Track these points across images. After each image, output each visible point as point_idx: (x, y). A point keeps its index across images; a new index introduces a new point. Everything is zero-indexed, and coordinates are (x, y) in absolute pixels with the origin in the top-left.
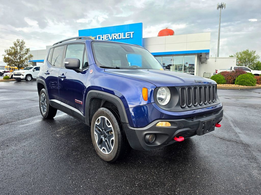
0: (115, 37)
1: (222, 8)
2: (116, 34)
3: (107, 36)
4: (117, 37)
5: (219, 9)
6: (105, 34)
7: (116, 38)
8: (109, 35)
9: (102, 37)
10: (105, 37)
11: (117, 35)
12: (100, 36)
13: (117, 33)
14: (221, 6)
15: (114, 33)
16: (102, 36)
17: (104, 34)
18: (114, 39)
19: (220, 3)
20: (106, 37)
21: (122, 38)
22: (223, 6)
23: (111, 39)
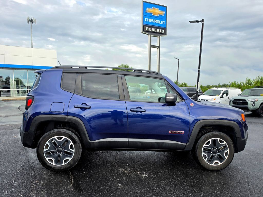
1: (33, 23)
5: (29, 22)
14: (31, 21)
19: (30, 18)
22: (34, 21)
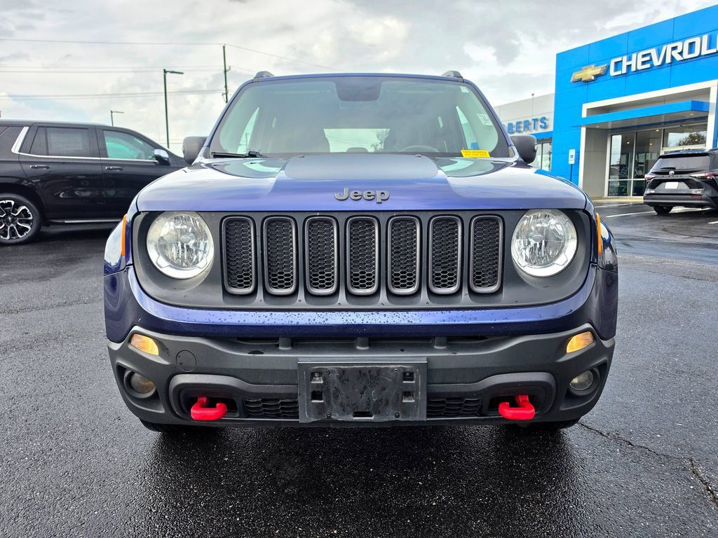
0: (675, 54)
2: (679, 44)
3: (644, 56)
4: (681, 53)
6: (638, 51)
7: (678, 58)
8: (653, 52)
9: (629, 63)
10: (637, 62)
11: (683, 46)
12: (622, 61)
13: (683, 40)
15: (673, 42)
16: (630, 59)
17: (633, 52)
18: (668, 60)
20: (641, 60)
21: (700, 55)
23: (660, 63)
